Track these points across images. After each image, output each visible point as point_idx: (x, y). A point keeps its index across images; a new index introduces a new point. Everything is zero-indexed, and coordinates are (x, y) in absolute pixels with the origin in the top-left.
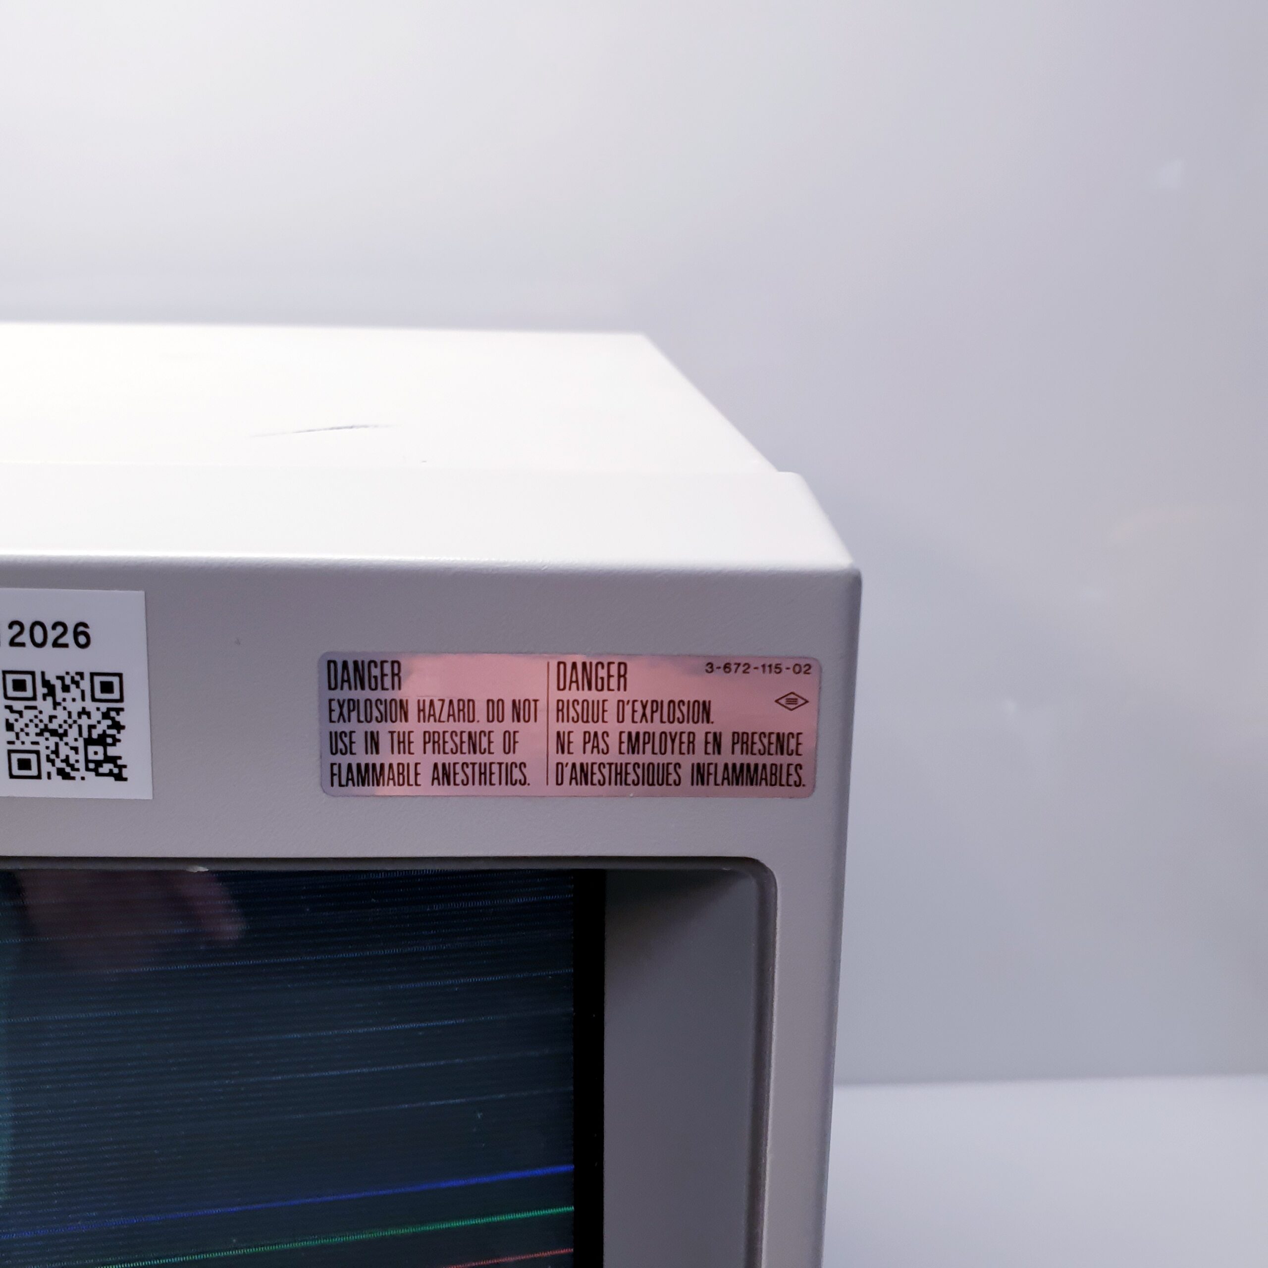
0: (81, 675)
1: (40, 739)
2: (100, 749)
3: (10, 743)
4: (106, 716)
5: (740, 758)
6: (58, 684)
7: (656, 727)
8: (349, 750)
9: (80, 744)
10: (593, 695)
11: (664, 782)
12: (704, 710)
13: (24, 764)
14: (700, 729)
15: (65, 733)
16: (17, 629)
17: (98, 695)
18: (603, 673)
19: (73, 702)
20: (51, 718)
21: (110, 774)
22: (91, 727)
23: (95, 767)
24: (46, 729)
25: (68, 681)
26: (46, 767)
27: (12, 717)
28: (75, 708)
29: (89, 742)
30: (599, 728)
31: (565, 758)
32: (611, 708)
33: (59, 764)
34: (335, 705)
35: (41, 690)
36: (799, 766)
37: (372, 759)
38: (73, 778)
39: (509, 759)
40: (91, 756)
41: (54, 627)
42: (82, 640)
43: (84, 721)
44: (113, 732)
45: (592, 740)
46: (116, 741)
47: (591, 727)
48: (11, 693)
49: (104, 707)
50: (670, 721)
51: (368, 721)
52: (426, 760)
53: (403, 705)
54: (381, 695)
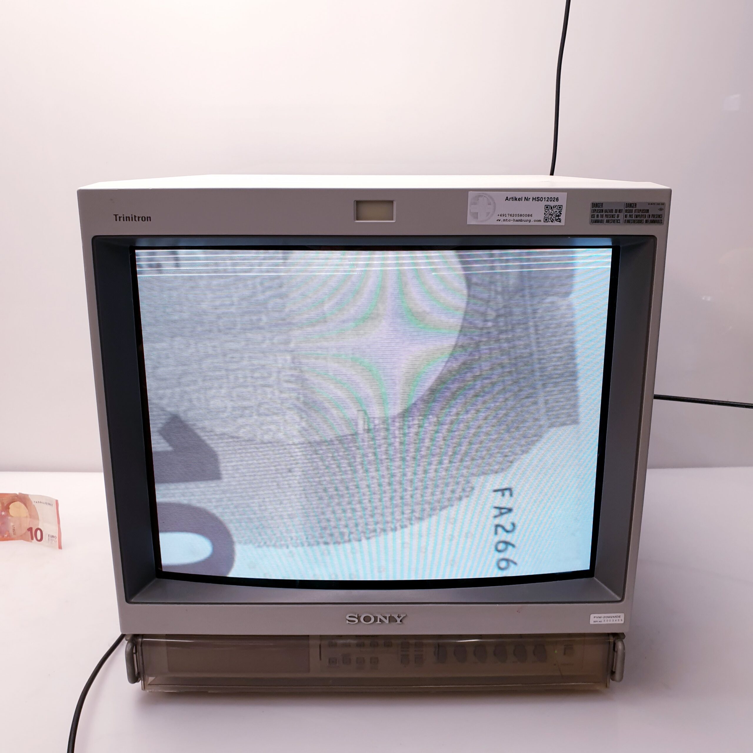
0: (556, 206)
1: (549, 216)
2: (558, 217)
3: (545, 216)
4: (559, 212)
5: (653, 219)
6: (553, 207)
7: (640, 214)
8: (594, 217)
9: (555, 216)
10: (631, 209)
11: (641, 223)
12: (648, 211)
13: (546, 220)
14: (647, 214)
15: (553, 215)
16: (548, 198)
17: (559, 209)
18: (633, 205)
19: (555, 210)
20: (551, 212)
21: (559, 221)
22: (557, 214)
23: (556, 220)
24: (550, 214)
25: (554, 206)
26: (549, 220)
27: (545, 212)
28: (555, 211)
29: (556, 216)
30: (632, 214)
31: (626, 219)
32: (634, 210)
33: (551, 220)
34: (593, 210)
35: (550, 208)
36: (662, 220)
37: (597, 219)
38: (553, 222)
39: (618, 219)
40: (556, 219)
41: (553, 198)
42: (557, 200)
43: (556, 213)
44: (560, 214)
45: (630, 216)
46: (560, 216)
47: (630, 214)
48: (546, 209)
49: (559, 210)
50: (642, 213)
51: (597, 213)
52: (605, 219)
53: (603, 210)
54: (599, 208)
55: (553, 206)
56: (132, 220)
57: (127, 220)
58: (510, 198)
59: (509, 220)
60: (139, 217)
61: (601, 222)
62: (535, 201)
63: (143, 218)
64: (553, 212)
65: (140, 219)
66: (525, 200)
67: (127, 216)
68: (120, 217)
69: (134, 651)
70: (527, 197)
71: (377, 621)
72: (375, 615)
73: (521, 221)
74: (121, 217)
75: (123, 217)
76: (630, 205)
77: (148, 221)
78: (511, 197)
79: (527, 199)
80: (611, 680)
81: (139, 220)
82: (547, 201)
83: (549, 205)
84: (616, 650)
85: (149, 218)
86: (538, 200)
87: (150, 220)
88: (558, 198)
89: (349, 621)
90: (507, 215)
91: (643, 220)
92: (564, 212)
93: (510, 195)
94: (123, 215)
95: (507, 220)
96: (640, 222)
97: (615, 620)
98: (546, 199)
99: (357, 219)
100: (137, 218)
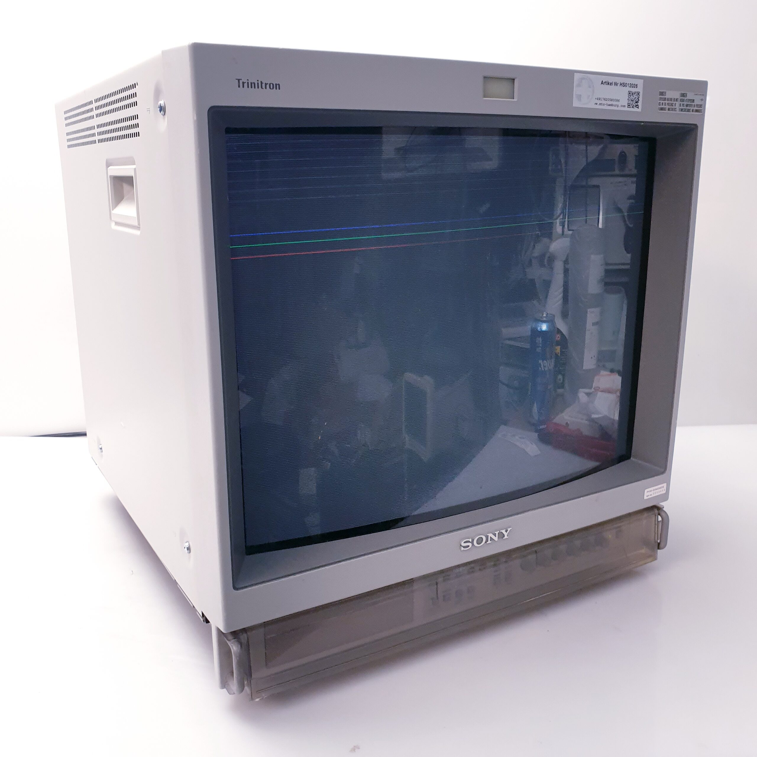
3: (628, 102)
5: (697, 109)
7: (689, 103)
9: (635, 103)
12: (694, 101)
13: (629, 106)
14: (693, 104)
17: (637, 95)
18: (685, 95)
21: (637, 107)
24: (632, 100)
27: (628, 98)
31: (680, 107)
32: (685, 100)
33: (632, 106)
36: (701, 110)
37: (662, 106)
38: (634, 108)
39: (675, 107)
41: (634, 85)
43: (636, 99)
45: (683, 105)
46: (638, 102)
48: (629, 94)
51: (662, 101)
52: (667, 107)
53: (665, 98)
55: (634, 92)
56: (258, 87)
57: (252, 87)
58: (604, 83)
59: (604, 105)
60: (266, 84)
61: (665, 109)
62: (622, 86)
63: (271, 85)
64: (633, 98)
65: (268, 86)
67: (253, 82)
68: (243, 83)
71: (488, 541)
72: (486, 535)
73: (612, 105)
74: (245, 82)
75: (248, 83)
77: (276, 89)
79: (616, 84)
81: (266, 88)
83: (631, 92)
85: (278, 86)
86: (625, 86)
87: (279, 89)
88: (637, 85)
89: (463, 547)
90: (602, 99)
91: (691, 109)
92: (641, 99)
93: (605, 79)
94: (248, 80)
95: (601, 104)
96: (688, 111)
97: (660, 491)
98: (630, 85)
99: (485, 97)
100: (264, 85)
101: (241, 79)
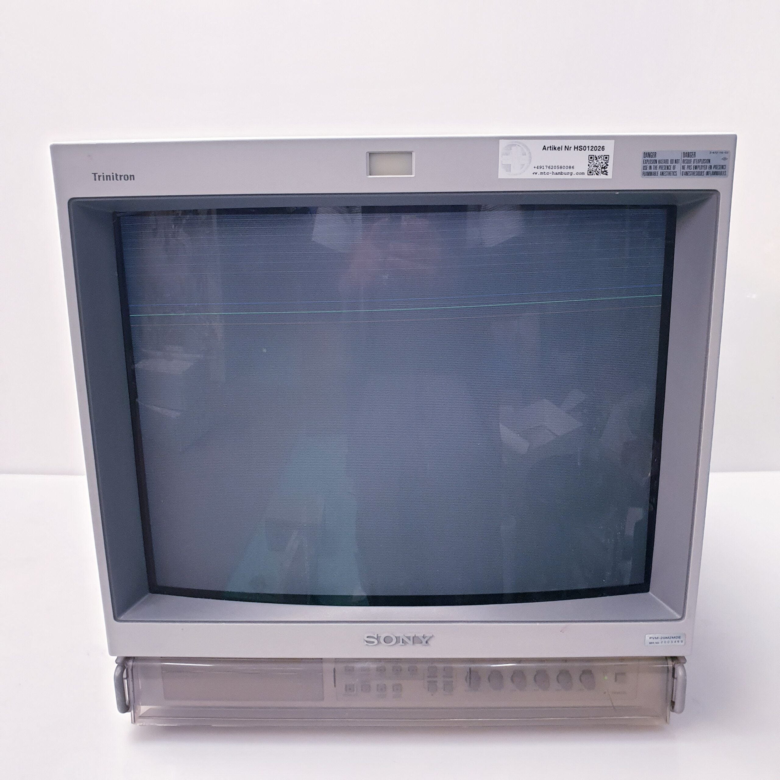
0: (602, 155)
1: (594, 168)
2: (604, 169)
3: (589, 168)
4: (606, 163)
5: (715, 170)
6: (598, 158)
7: (700, 164)
8: (646, 169)
9: (600, 169)
10: (689, 158)
12: (709, 161)
13: (590, 172)
14: (708, 165)
15: (598, 167)
16: (592, 147)
17: (605, 159)
18: (691, 154)
20: (596, 164)
21: (605, 174)
22: (603, 165)
23: (603, 173)
24: (595, 166)
26: (594, 173)
27: (589, 164)
28: (600, 162)
29: (602, 168)
30: (690, 165)
31: (684, 171)
32: (692, 161)
33: (597, 172)
34: (645, 161)
35: (595, 159)
36: (725, 171)
37: (650, 171)
38: (598, 175)
39: (674, 171)
40: (602, 171)
41: (599, 147)
42: (603, 149)
43: (602, 164)
44: (606, 166)
45: (689, 167)
46: (607, 168)
47: (689, 165)
48: (590, 159)
49: (605, 161)
50: (703, 163)
51: (650, 164)
52: (659, 171)
53: (656, 161)
54: (652, 159)
55: (599, 156)
56: (113, 179)
57: (107, 180)
58: (548, 147)
59: (548, 174)
60: (121, 176)
61: (655, 174)
62: (577, 150)
63: (126, 177)
64: (598, 163)
65: (122, 177)
66: (565, 150)
67: (108, 175)
68: (99, 176)
69: (125, 676)
70: (568, 146)
71: (399, 642)
72: (397, 636)
73: (561, 173)
74: (101, 176)
75: (103, 176)
76: (687, 154)
77: (131, 180)
78: (550, 146)
79: (567, 148)
80: (671, 713)
81: (121, 179)
82: (591, 150)
83: (594, 156)
84: (675, 676)
85: (132, 177)
86: (581, 149)
87: (134, 179)
88: (604, 146)
89: (367, 641)
90: (545, 167)
91: (704, 172)
92: (610, 163)
93: (548, 143)
94: (103, 173)
95: (544, 173)
96: (700, 174)
97: (674, 641)
98: (590, 148)
99: (370, 175)
100: (118, 177)
101: (97, 173)
